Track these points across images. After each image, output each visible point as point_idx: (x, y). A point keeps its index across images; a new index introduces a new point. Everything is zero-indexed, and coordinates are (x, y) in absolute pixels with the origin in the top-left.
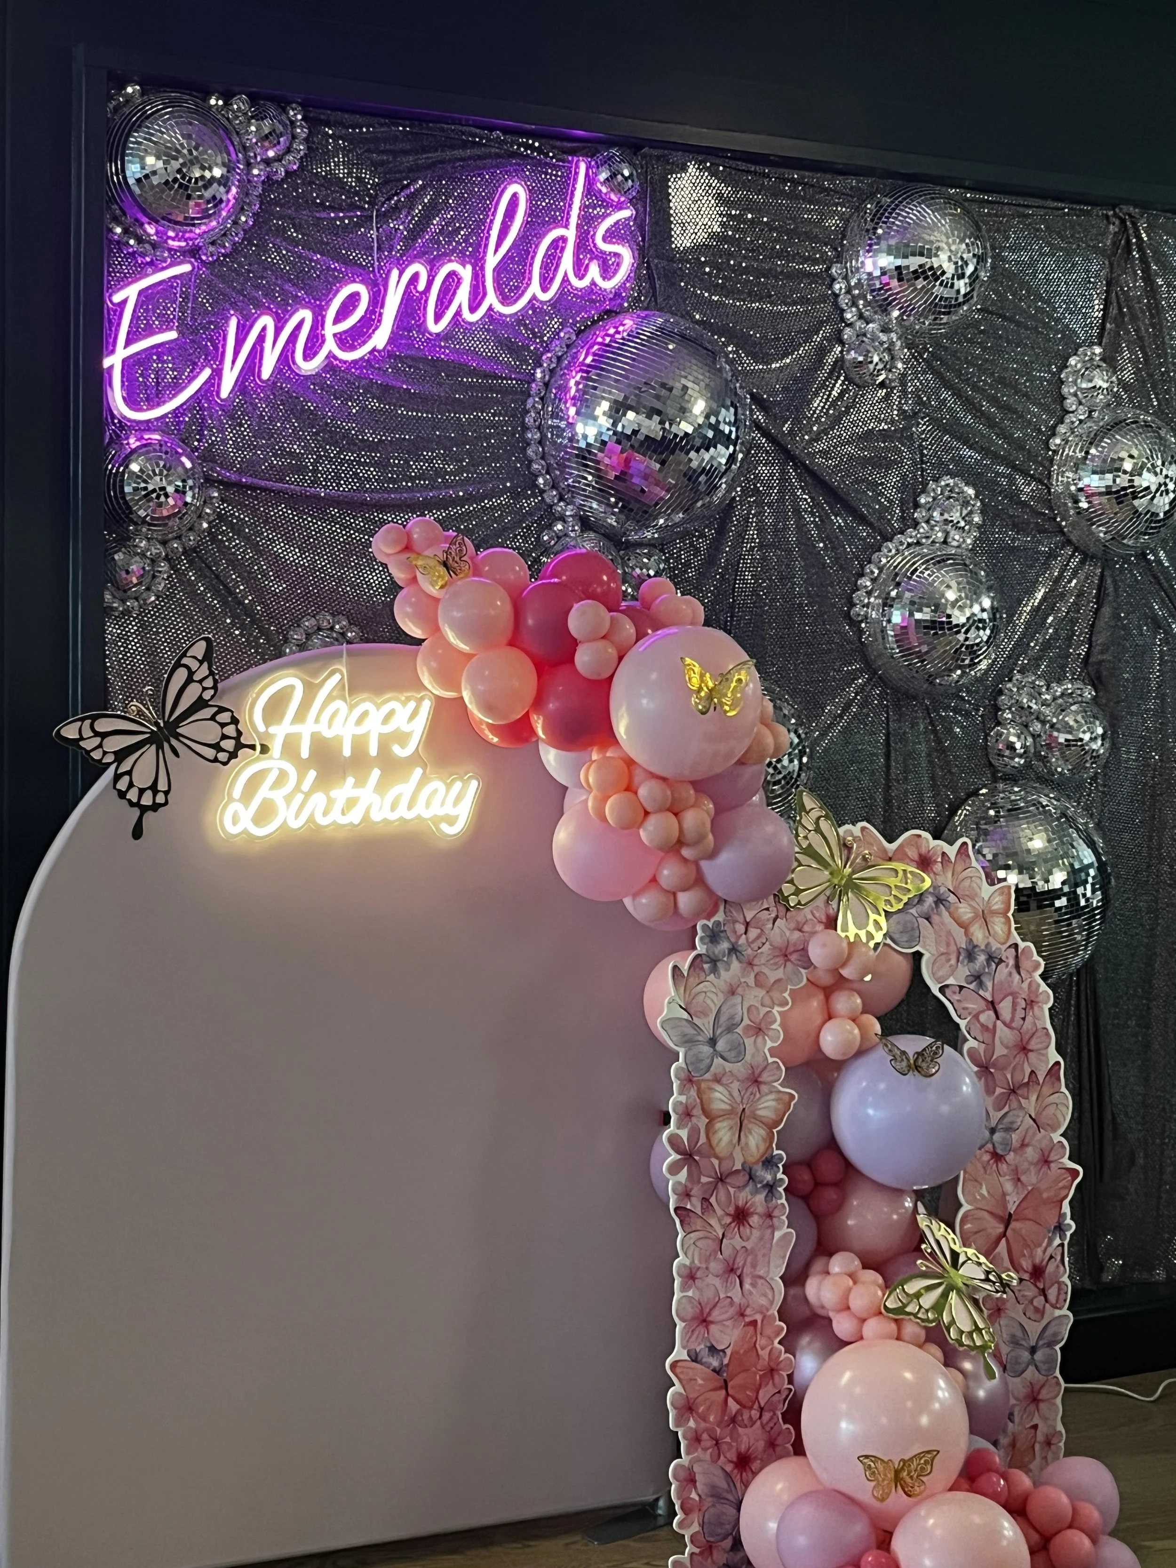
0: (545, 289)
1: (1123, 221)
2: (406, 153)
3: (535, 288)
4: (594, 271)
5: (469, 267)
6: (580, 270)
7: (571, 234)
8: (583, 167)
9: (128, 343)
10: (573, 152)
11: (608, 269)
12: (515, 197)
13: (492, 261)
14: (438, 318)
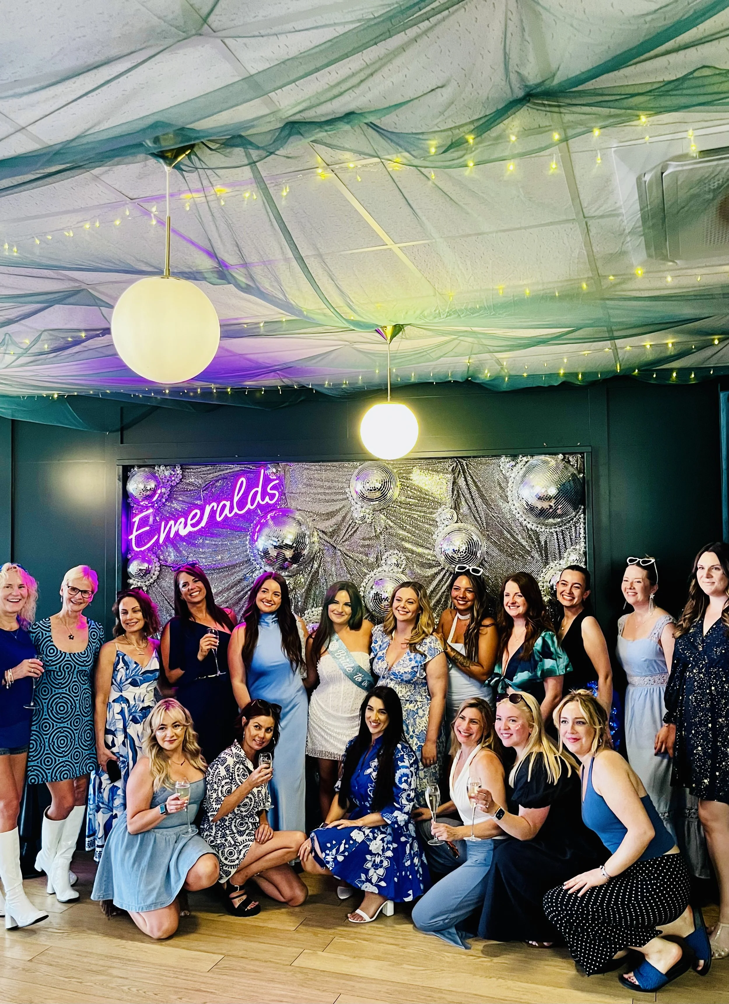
0: (252, 505)
1: (457, 463)
2: (211, 473)
3: (249, 506)
4: (267, 499)
5: (229, 502)
6: (263, 499)
7: (259, 489)
8: (262, 471)
9: (137, 531)
10: (259, 467)
11: (272, 496)
12: (242, 482)
13: (236, 499)
14: (220, 516)
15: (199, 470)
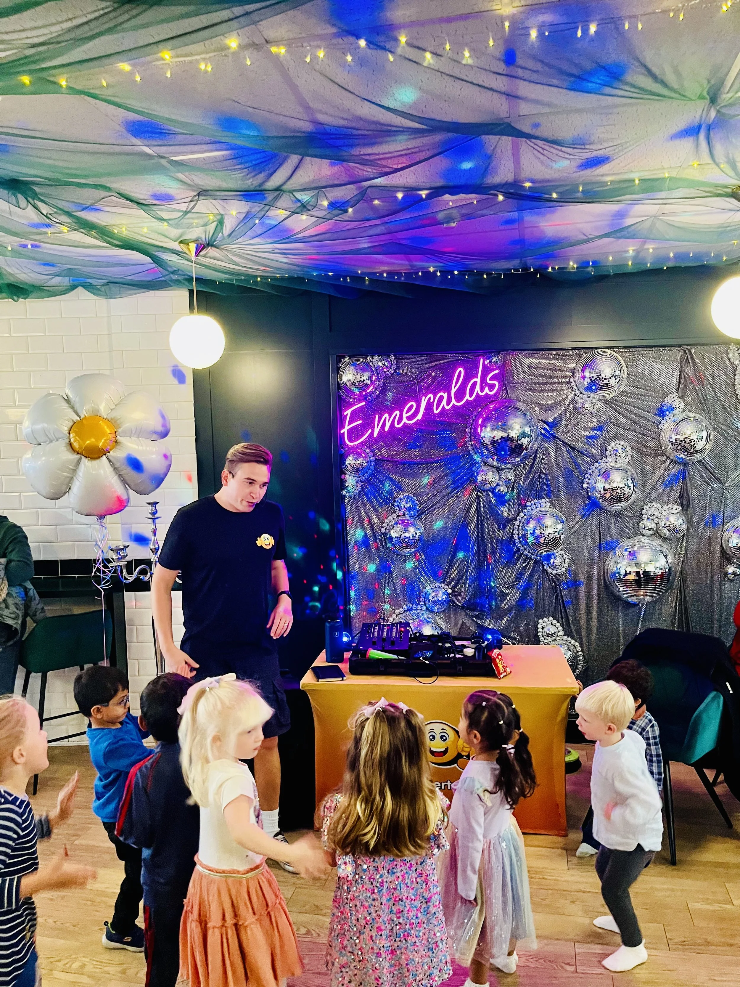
1: (685, 351)
2: (426, 364)
10: (478, 356)
15: (414, 360)
